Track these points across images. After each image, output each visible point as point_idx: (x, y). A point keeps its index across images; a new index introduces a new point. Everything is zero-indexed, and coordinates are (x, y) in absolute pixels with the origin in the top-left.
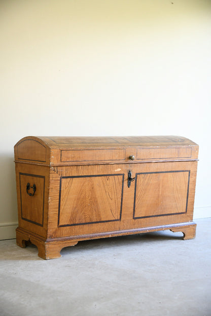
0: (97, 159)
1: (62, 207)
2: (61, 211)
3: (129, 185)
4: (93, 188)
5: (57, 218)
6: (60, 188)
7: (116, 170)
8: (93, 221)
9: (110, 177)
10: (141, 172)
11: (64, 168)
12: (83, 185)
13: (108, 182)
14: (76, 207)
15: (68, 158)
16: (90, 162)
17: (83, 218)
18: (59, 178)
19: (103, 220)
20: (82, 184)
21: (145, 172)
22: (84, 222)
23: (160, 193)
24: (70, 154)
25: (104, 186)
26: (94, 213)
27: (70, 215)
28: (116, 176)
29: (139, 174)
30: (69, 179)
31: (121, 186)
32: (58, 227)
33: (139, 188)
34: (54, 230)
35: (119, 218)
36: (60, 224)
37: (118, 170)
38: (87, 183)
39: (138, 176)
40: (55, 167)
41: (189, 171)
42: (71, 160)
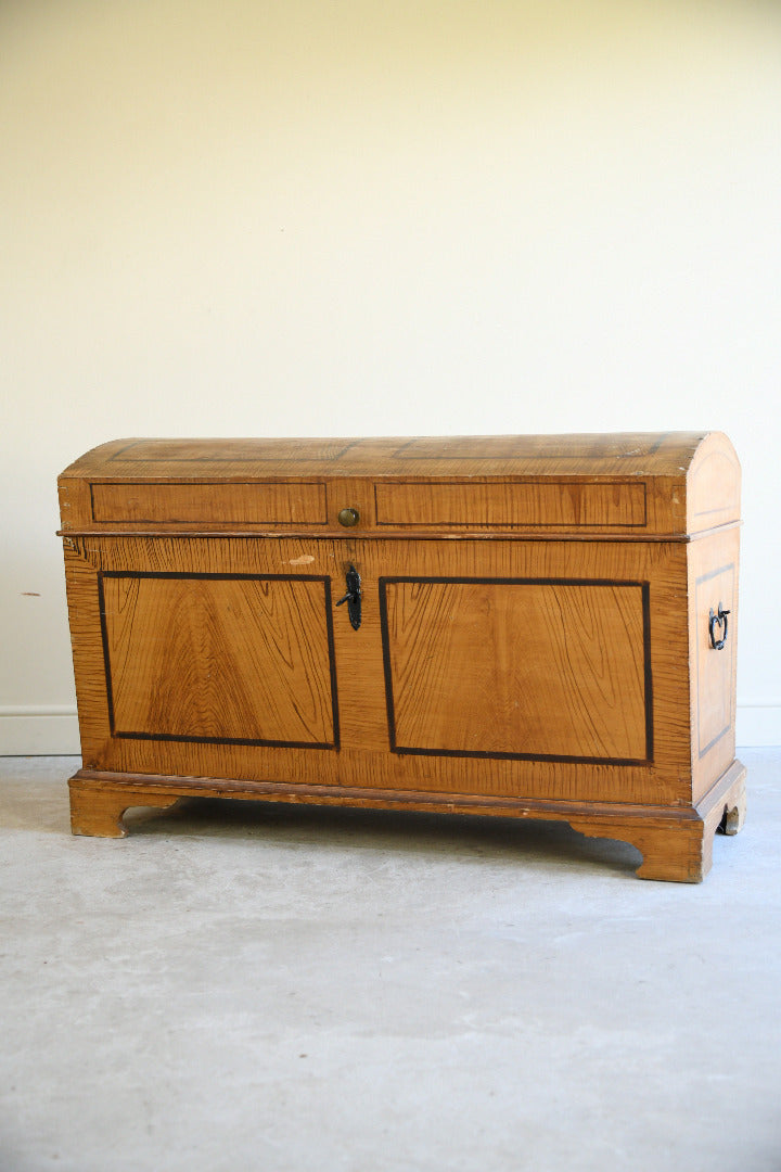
0: (219, 516)
1: (116, 673)
2: (115, 685)
3: (356, 620)
4: (213, 618)
5: (106, 705)
6: (102, 609)
7: (292, 562)
8: (234, 735)
9: (275, 584)
10: (400, 574)
11: (108, 542)
12: (177, 606)
13: (268, 601)
14: (163, 679)
15: (118, 509)
16: (194, 526)
17: (194, 718)
18: (95, 577)
19: (267, 736)
20: (173, 602)
21: (421, 574)
22: (198, 732)
23: (504, 666)
24: (122, 497)
25: (255, 616)
26: (232, 707)
27: (147, 703)
28: (296, 584)
29: (395, 580)
30: (126, 582)
31: (323, 620)
32: (112, 736)
33: (401, 635)
34: (101, 744)
35: (330, 738)
36: (119, 728)
37: (304, 561)
38: (189, 600)
39: (391, 588)
40: (77, 537)
41: (645, 587)
42: (125, 515)
